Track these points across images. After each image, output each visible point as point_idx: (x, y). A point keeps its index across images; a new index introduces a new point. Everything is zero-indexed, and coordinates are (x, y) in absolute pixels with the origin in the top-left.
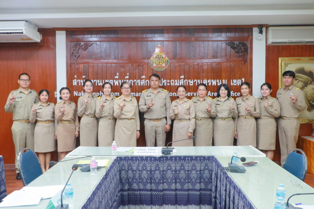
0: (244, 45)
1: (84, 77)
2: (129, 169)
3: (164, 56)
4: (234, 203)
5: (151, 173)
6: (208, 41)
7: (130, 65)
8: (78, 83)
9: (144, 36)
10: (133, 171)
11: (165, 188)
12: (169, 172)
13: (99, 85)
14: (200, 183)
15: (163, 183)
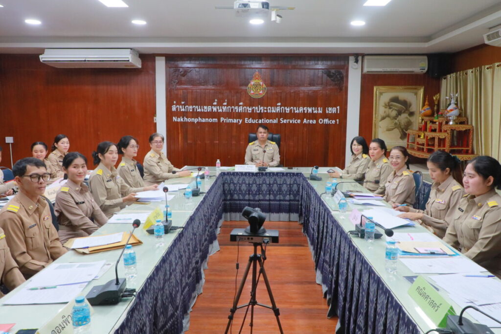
0: (340, 73)
1: (183, 103)
2: (231, 183)
3: (261, 83)
5: (249, 186)
6: (305, 69)
7: (228, 92)
8: (177, 109)
9: (243, 63)
10: (234, 184)
11: (261, 199)
12: (264, 185)
13: (198, 111)
14: (290, 194)
15: (259, 194)
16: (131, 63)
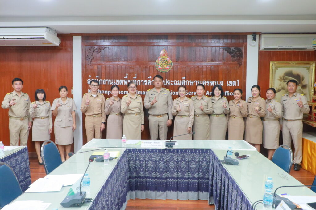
0: (239, 50)
1: (97, 77)
2: (136, 160)
3: (168, 59)
4: (228, 192)
5: (156, 163)
6: (208, 46)
7: (138, 66)
9: (151, 41)
10: (140, 161)
11: (168, 176)
12: (172, 162)
13: (110, 84)
14: (199, 172)
15: (166, 172)
16: (46, 40)
